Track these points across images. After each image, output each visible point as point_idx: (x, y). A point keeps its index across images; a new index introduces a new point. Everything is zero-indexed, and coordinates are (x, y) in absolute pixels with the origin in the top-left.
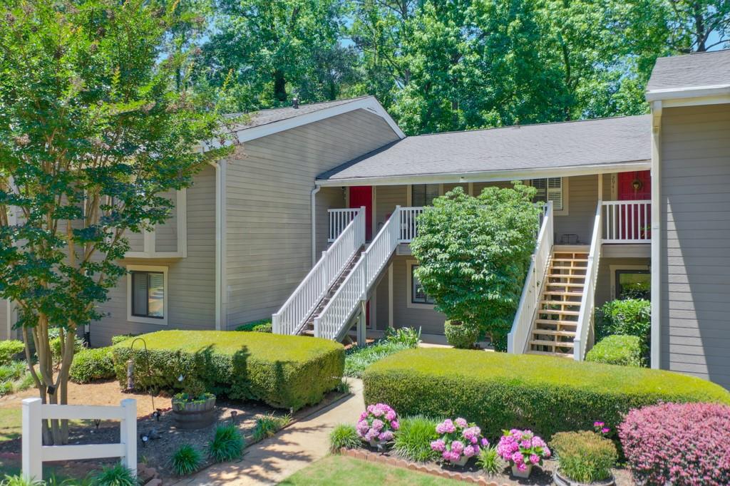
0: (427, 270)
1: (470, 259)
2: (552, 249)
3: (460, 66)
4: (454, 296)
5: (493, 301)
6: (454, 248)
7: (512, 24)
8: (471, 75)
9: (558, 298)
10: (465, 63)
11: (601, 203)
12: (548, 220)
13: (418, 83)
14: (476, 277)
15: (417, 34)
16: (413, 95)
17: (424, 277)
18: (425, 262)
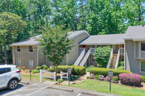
0: (96, 58)
1: (102, 56)
2: (113, 54)
3: (98, 22)
4: (100, 61)
5: (105, 62)
6: (100, 55)
7: (107, 16)
8: (100, 23)
9: (114, 61)
10: (99, 21)
11: (120, 48)
12: (112, 50)
13: (91, 24)
14: (103, 59)
15: (91, 16)
16: (90, 26)
17: (95, 59)
18: (96, 57)
